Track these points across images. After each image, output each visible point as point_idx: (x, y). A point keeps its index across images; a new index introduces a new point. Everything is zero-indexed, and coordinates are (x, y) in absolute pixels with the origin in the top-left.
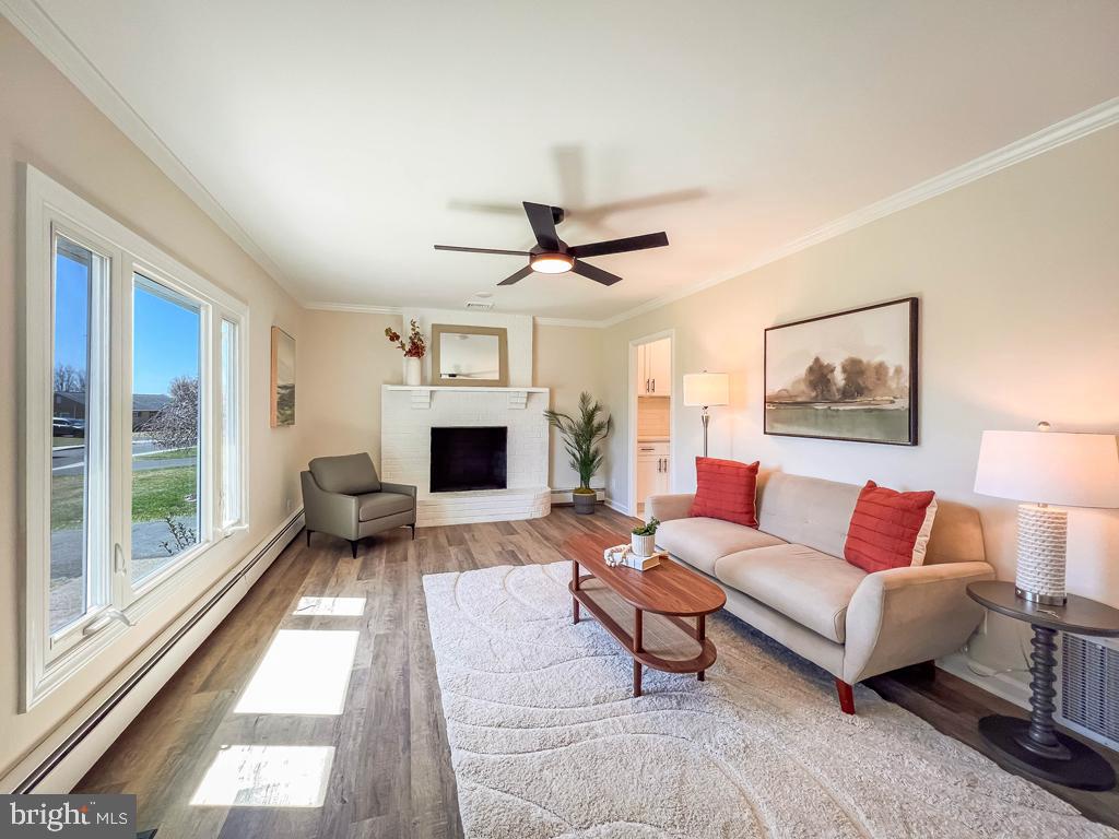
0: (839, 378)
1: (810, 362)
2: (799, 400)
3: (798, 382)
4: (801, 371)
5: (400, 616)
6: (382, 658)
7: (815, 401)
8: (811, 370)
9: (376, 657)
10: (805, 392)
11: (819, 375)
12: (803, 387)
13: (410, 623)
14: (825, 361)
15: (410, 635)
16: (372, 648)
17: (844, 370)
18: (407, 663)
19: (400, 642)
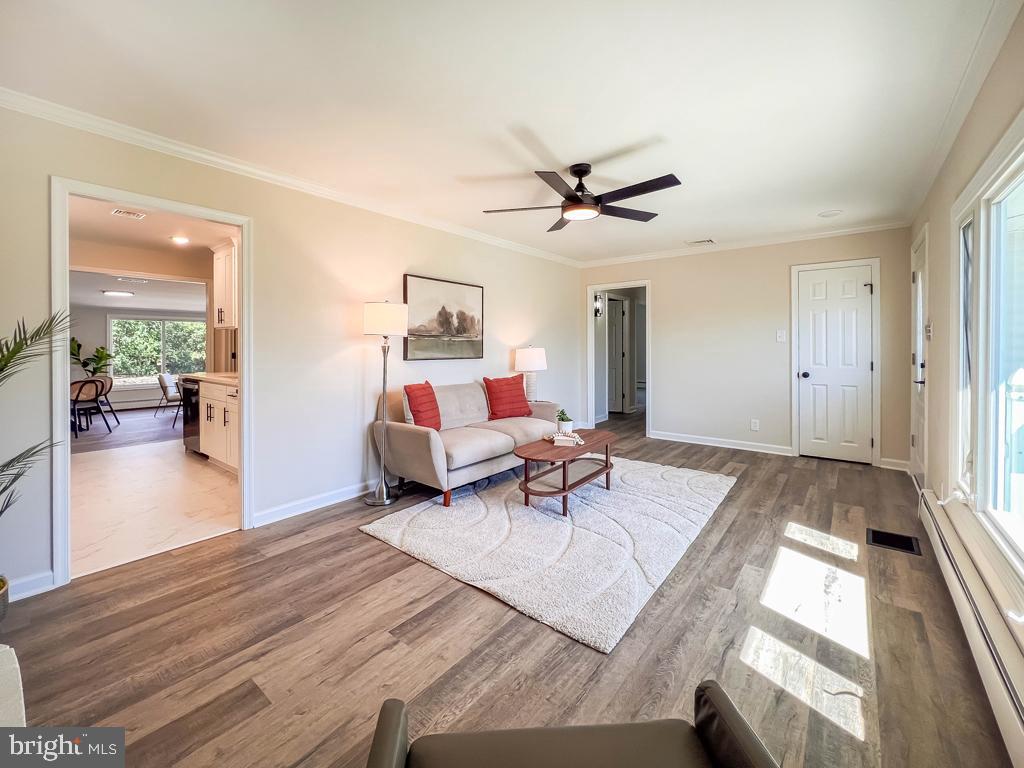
0: (455, 321)
1: (440, 309)
2: (433, 333)
3: (431, 321)
4: (434, 314)
5: (694, 597)
6: (732, 566)
7: (442, 334)
8: (440, 313)
9: (738, 569)
10: (436, 329)
11: (444, 317)
12: (435, 325)
13: (687, 585)
14: (448, 310)
15: (696, 573)
16: (740, 578)
17: (458, 317)
18: (713, 554)
19: (709, 571)
